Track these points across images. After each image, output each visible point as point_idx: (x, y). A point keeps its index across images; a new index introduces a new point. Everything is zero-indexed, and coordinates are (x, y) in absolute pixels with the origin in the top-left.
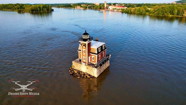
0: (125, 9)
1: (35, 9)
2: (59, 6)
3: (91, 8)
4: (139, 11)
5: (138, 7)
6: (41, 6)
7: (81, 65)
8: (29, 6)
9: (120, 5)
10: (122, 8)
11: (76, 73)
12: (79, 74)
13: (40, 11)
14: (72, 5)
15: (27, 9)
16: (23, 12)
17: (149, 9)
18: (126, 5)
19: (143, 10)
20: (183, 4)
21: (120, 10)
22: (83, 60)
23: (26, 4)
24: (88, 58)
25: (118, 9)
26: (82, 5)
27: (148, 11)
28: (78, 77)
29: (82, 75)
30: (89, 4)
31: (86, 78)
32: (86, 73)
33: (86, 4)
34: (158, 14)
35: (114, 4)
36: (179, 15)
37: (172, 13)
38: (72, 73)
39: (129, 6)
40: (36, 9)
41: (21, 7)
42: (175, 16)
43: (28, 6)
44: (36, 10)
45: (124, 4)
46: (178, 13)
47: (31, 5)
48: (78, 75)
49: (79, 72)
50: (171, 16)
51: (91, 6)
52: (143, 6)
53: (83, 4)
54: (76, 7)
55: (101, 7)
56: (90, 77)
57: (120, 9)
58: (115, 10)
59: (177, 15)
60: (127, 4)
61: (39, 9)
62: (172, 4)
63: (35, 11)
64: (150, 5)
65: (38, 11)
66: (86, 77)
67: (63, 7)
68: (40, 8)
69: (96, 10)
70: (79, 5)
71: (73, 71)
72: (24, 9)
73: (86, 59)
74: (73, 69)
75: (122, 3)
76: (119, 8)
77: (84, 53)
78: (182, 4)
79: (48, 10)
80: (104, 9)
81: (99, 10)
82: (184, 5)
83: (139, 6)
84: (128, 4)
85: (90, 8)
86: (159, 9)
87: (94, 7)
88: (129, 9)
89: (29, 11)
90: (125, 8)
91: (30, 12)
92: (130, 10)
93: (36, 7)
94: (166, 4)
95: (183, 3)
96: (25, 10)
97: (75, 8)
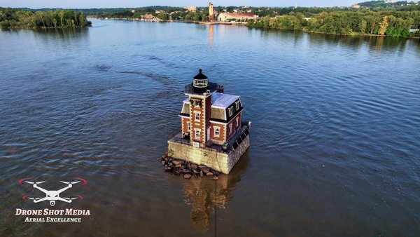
0: (256, 20)
1: (45, 21)
2: (102, 14)
3: (178, 19)
4: (286, 23)
5: (281, 15)
6: (61, 14)
7: (190, 147)
8: (30, 15)
9: (243, 10)
10: (249, 18)
11: (179, 168)
12: (186, 168)
13: (58, 25)
14: (133, 11)
15: (26, 20)
16: (16, 27)
17: (307, 19)
18: (255, 11)
19: (295, 21)
20: (374, 9)
21: (245, 23)
22: (194, 136)
23: (20, 9)
24: (206, 131)
25: (239, 21)
26: (157, 12)
27: (304, 24)
28: (187, 176)
29: (195, 171)
30: (172, 9)
31: (205, 177)
32: (201, 165)
33: (165, 9)
34: (327, 30)
35: (230, 10)
36: (370, 32)
37: (356, 28)
38: (169, 168)
39: (263, 12)
40: (47, 20)
41: (8, 15)
42: (363, 34)
43: (27, 13)
44: (48, 24)
45: (250, 8)
46: (367, 29)
47: (34, 11)
48: (184, 171)
49: (186, 164)
50: (353, 34)
51: (179, 13)
52: (292, 13)
53: (159, 8)
54: (142, 16)
55: (200, 17)
56: (211, 174)
57: (243, 21)
58: (232, 22)
59: (366, 32)
60: (257, 9)
61: (55, 22)
62: (352, 9)
63: (46, 26)
64: (306, 11)
65: (53, 26)
66: (205, 174)
67: (112, 16)
68: (57, 17)
69: (190, 23)
70: (151, 10)
71: (171, 162)
72: (18, 20)
73: (202, 133)
74: (170, 157)
75: (246, 6)
76: (241, 18)
77: (196, 120)
78: (371, 9)
79: (78, 23)
80: (208, 20)
81: (198, 23)
82: (375, 11)
83: (284, 13)
84: (261, 9)
85: (176, 18)
86: (328, 21)
87: (184, 15)
88: (264, 19)
89: (32, 26)
90: (256, 17)
91: (34, 28)
92: (268, 22)
93: (48, 17)
94: (339, 9)
95: (374, 6)
96: (19, 23)
97: (140, 18)
